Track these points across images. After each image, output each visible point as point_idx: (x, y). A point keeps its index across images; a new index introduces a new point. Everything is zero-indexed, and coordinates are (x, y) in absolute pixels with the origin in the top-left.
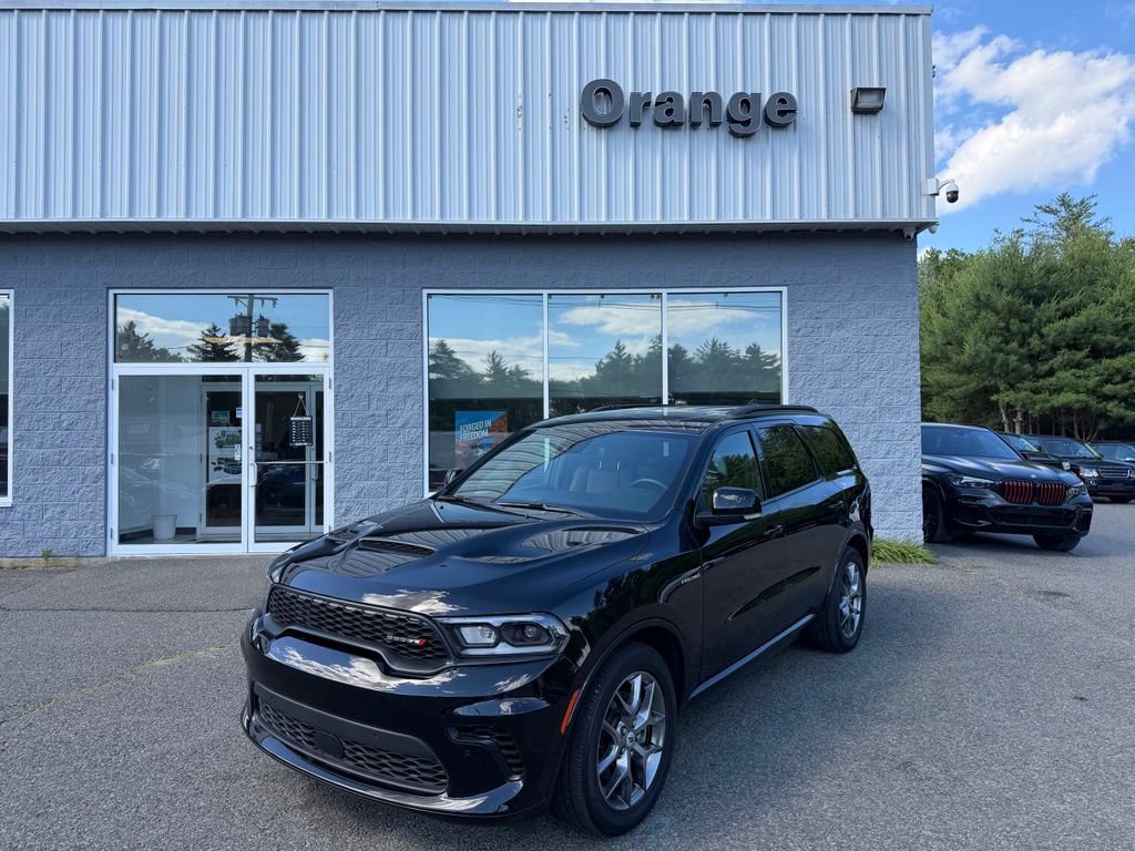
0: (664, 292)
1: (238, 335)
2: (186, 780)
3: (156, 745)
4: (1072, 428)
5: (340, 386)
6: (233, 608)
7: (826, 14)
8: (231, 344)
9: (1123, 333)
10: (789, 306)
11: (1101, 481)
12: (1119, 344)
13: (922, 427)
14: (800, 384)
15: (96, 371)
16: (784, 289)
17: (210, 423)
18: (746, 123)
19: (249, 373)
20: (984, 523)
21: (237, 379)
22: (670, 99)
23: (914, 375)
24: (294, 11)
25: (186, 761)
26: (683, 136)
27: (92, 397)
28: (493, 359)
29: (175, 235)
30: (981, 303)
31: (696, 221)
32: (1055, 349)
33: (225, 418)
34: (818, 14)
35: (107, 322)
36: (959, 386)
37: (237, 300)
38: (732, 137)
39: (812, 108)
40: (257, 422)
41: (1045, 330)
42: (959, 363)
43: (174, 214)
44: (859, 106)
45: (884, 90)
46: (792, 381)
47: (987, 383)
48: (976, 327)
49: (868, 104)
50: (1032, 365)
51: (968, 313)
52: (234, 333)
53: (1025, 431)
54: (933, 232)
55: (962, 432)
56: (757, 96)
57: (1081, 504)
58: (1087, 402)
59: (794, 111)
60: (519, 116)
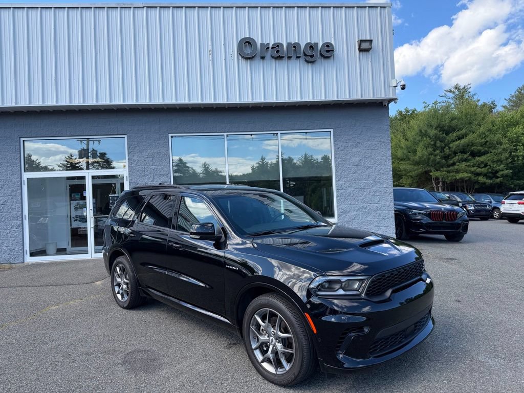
0: (279, 132)
1: (82, 158)
2: (68, 356)
3: (54, 342)
4: (464, 188)
5: (131, 179)
6: (86, 282)
7: (346, 7)
8: (79, 163)
9: (484, 146)
10: (334, 138)
11: (476, 211)
12: (483, 151)
13: (394, 190)
14: (340, 172)
15: (16, 176)
16: (332, 130)
17: (71, 199)
18: (312, 56)
19: (88, 175)
20: (423, 230)
21: (83, 178)
22: (278, 46)
23: (389, 167)
24: (104, 7)
25: (68, 348)
26: (285, 62)
27: (14, 189)
28: (205, 166)
29: (51, 112)
30: (423, 134)
31: (292, 100)
32: (455, 153)
33: (78, 196)
34: (342, 7)
35: (20, 153)
36: (414, 171)
37: (81, 141)
38: (306, 63)
39: (341, 49)
40: (93, 198)
41: (451, 145)
42: (414, 160)
43: (51, 102)
44: (361, 48)
45: (372, 41)
46: (336, 171)
47: (426, 169)
48: (421, 144)
49: (365, 47)
50: (446, 160)
51: (418, 139)
52: (81, 157)
53: (443, 190)
54: (395, 103)
55: (413, 191)
56: (316, 44)
57: (464, 220)
58: (470, 177)
59: (333, 51)
60: (210, 54)
